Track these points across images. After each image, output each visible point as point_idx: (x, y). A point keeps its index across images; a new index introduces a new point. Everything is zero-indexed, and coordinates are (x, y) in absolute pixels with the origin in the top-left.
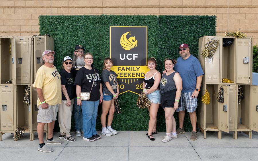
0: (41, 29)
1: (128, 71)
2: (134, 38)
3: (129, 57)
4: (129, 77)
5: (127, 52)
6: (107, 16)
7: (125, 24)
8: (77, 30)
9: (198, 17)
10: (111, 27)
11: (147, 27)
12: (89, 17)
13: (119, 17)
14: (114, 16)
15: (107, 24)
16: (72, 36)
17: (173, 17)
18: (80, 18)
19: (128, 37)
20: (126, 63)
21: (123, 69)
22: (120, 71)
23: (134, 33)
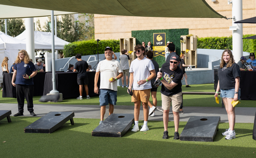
0: (132, 35)
1: (159, 48)
2: (161, 37)
3: (160, 43)
4: (160, 50)
5: (159, 42)
6: (152, 30)
7: (158, 33)
8: (143, 35)
9: (182, 29)
10: (154, 34)
11: (165, 33)
12: (147, 31)
13: (156, 30)
14: (154, 30)
15: (152, 33)
16: (142, 37)
17: (174, 29)
18: (144, 31)
19: (159, 36)
20: (159, 45)
21: (158, 47)
22: (157, 48)
23: (161, 35)
